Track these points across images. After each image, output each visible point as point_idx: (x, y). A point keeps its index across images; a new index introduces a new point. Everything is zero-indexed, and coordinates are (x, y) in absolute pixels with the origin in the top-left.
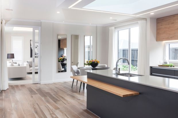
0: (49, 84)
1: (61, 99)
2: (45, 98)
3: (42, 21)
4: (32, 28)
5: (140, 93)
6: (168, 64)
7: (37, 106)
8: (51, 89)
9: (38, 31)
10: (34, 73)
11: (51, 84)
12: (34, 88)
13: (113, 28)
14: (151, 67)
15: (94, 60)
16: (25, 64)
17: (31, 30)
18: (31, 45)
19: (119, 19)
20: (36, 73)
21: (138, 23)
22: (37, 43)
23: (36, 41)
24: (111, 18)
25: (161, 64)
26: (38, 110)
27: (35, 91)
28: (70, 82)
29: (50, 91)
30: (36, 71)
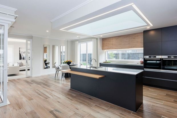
0: (38, 77)
1: (52, 85)
2: (41, 86)
3: (33, 36)
4: (25, 40)
5: (105, 76)
6: (108, 61)
7: (37, 91)
8: (42, 80)
9: (30, 42)
10: (26, 70)
11: (40, 77)
12: (29, 80)
13: (78, 42)
14: (100, 63)
15: (69, 60)
16: (16, 65)
17: (24, 41)
18: (20, 51)
19: (82, 37)
20: (29, 70)
21: (92, 40)
22: (29, 50)
23: (28, 49)
24: (78, 37)
25: (105, 62)
26: (40, 93)
27: (31, 82)
28: (53, 74)
29: (42, 81)
30: (29, 69)
